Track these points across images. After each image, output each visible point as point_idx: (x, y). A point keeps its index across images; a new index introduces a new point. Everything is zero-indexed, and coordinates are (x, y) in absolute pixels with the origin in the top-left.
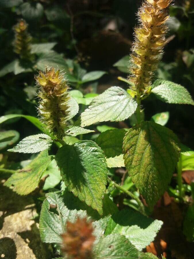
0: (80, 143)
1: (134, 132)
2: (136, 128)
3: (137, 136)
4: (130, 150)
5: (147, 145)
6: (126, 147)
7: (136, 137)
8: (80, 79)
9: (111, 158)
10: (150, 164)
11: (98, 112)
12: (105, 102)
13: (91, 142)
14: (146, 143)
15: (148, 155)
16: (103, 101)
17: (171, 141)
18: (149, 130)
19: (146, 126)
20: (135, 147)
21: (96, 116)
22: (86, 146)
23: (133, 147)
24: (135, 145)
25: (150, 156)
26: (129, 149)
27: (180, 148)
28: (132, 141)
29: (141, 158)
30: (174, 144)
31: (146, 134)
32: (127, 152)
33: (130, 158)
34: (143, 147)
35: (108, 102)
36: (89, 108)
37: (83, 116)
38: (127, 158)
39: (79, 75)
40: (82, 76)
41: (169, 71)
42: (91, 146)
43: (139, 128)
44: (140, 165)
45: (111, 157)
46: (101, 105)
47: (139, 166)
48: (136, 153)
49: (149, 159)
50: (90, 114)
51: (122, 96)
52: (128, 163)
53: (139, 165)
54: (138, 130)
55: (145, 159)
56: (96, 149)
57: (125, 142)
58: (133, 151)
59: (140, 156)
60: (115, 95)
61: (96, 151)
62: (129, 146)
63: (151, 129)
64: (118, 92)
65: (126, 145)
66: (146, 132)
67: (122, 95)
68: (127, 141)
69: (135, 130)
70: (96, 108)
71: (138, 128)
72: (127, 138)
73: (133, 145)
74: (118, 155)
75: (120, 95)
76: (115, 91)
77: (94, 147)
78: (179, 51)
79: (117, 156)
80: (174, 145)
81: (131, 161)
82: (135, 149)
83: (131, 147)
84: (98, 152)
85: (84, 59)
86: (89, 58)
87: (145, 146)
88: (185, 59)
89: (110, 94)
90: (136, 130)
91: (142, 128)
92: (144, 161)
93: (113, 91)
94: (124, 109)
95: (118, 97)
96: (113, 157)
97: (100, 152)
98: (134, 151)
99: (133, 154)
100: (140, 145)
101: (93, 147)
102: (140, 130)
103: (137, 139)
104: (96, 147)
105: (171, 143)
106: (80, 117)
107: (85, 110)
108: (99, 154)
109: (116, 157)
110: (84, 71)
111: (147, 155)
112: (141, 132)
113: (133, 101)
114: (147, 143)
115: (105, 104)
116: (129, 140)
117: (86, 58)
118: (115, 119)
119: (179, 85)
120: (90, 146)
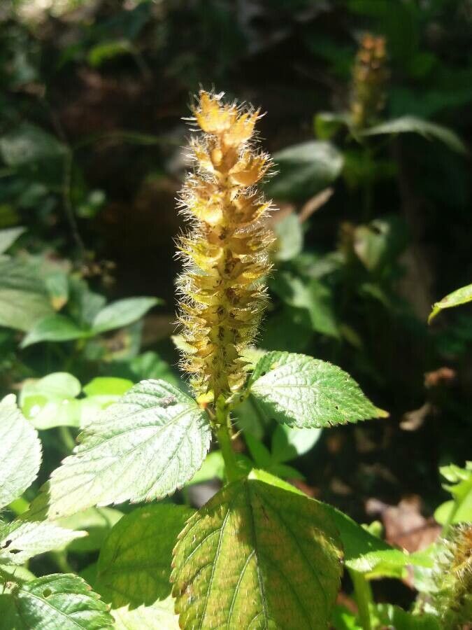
0: (38, 585)
1: (206, 522)
2: (210, 509)
3: (215, 534)
4: (195, 581)
5: (246, 557)
6: (182, 576)
7: (211, 539)
8: (88, 327)
9: (142, 608)
10: (257, 613)
11: (99, 465)
12: (120, 432)
13: (71, 578)
14: (243, 552)
15: (251, 585)
16: (116, 429)
17: (313, 533)
18: (251, 508)
19: (241, 496)
20: (211, 570)
21: (94, 480)
22: (55, 593)
23: (204, 572)
24: (211, 563)
25: (258, 590)
26: (191, 581)
27: (341, 548)
28: (199, 555)
29: (231, 603)
30: (322, 540)
31: (242, 522)
32: (183, 591)
33: (197, 606)
34: (234, 564)
35: (130, 429)
36: (75, 454)
37: (57, 482)
38: (187, 609)
39: (85, 313)
40: (93, 315)
41: (324, 280)
42: (70, 592)
43: (222, 508)
44: (226, 622)
45: (141, 604)
46: (111, 441)
47: (224, 625)
48: (214, 589)
49: (253, 601)
50: (76, 474)
51: (170, 408)
52: (190, 622)
53: (223, 623)
54: (216, 515)
55: (240, 601)
56: (85, 599)
57: (177, 560)
58: (203, 583)
59: (225, 596)
60: (151, 406)
61: (85, 608)
62: (191, 572)
63: (256, 504)
64: (159, 396)
65: (181, 569)
66: (242, 517)
67: (173, 403)
68: (185, 557)
69: (207, 516)
70: (96, 452)
71: (218, 508)
72: (183, 548)
73: (204, 566)
74: (163, 598)
75: (165, 406)
76: (151, 394)
77: (80, 596)
78: (346, 227)
79: (161, 600)
80: (324, 545)
81: (200, 616)
82: (209, 577)
83: (198, 572)
84: (91, 609)
85: (97, 270)
86: (111, 265)
87: (239, 561)
88: (361, 249)
89: (137, 403)
90: (211, 515)
91: (231, 506)
92: (239, 606)
93: (146, 393)
94: (174, 453)
95: (161, 411)
96: (149, 603)
97: (97, 610)
98: (208, 582)
99: (204, 593)
100: (226, 561)
101: (77, 593)
102: (222, 514)
103: (216, 545)
104: (85, 593)
105: (316, 538)
106: (48, 487)
107: (64, 462)
108: (95, 619)
109: (158, 603)
110: (98, 300)
111: (248, 588)
112: (228, 518)
113: (202, 422)
114: (245, 549)
115: (121, 437)
116: (190, 551)
117: (103, 267)
118: (146, 492)
119: (328, 364)
120: (66, 592)
